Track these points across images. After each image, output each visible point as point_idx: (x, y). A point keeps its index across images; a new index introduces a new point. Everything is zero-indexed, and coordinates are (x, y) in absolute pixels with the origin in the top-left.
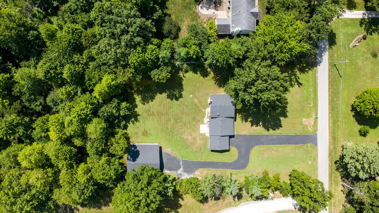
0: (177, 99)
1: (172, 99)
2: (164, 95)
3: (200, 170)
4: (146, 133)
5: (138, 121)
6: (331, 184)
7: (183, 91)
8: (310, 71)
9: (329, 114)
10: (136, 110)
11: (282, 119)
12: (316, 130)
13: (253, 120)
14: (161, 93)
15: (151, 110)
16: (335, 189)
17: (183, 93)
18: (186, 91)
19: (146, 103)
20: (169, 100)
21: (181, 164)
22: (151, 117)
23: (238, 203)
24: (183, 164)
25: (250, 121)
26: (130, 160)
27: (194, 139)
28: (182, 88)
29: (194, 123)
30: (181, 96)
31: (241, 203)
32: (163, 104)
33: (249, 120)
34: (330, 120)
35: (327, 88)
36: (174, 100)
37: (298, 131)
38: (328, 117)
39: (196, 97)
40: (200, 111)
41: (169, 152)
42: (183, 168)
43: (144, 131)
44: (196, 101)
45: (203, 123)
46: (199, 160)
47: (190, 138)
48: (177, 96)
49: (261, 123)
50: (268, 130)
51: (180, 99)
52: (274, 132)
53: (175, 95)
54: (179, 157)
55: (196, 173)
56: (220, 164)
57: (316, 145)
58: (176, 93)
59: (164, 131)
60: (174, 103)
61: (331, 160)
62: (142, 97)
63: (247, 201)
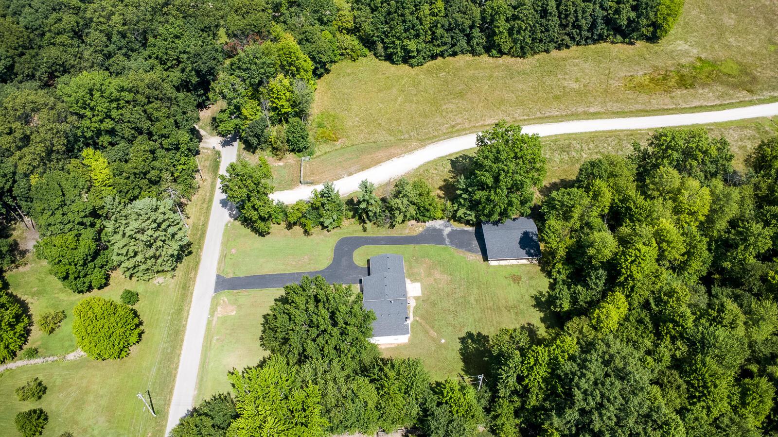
0: (470, 335)
1: (479, 334)
3: (414, 234)
4: (514, 280)
5: (532, 297)
6: (203, 225)
7: (460, 349)
8: (208, 400)
9: (186, 324)
10: (542, 315)
12: (214, 298)
15: (513, 316)
16: (200, 220)
17: (460, 346)
18: (453, 350)
19: (526, 326)
20: (484, 333)
21: (447, 240)
22: (511, 303)
23: (351, 196)
24: (444, 239)
26: (532, 233)
27: (429, 275)
28: (462, 354)
29: (433, 298)
30: (463, 340)
31: (348, 196)
32: (493, 325)
34: (185, 314)
35: (180, 370)
36: (475, 333)
37: (246, 296)
38: (189, 320)
39: (433, 339)
40: (422, 317)
41: (469, 254)
42: (443, 235)
43: (519, 283)
44: (433, 334)
45: (417, 299)
46: (418, 246)
47: (438, 276)
48: (470, 341)
51: (463, 335)
53: (473, 341)
54: (452, 249)
55: (421, 229)
56: (383, 242)
57: (218, 276)
58: (472, 346)
59: (483, 284)
60: (473, 327)
61: (198, 258)
62: (536, 335)
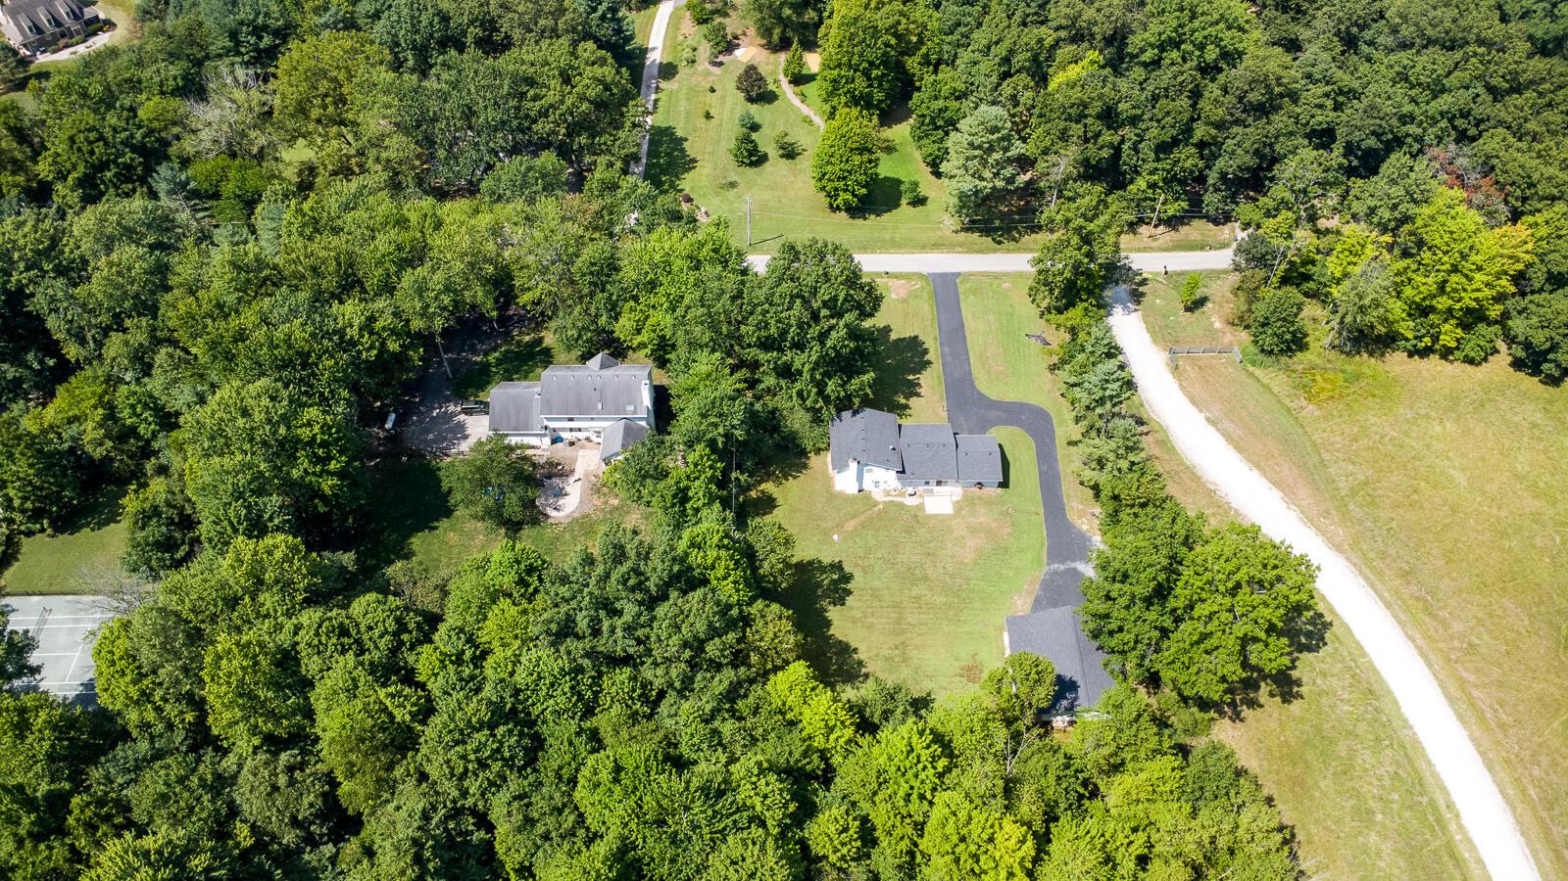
0: (847, 578)
1: (848, 592)
2: (833, 613)
3: (1071, 516)
4: (969, 669)
5: (929, 695)
7: (820, 562)
11: (893, 336)
12: (920, 275)
13: (903, 393)
14: (828, 624)
15: (887, 653)
17: (826, 560)
18: (820, 551)
19: (863, 670)
20: (849, 600)
21: (1062, 567)
22: (912, 653)
23: (1152, 423)
24: (1063, 562)
25: (907, 398)
27: (974, 530)
28: (811, 563)
29: (922, 531)
30: (837, 567)
31: (1151, 419)
32: (865, 617)
33: (903, 401)
36: (849, 586)
37: (925, 308)
39: (840, 526)
40: (885, 511)
41: (1030, 601)
42: (1074, 560)
43: (962, 676)
44: (850, 526)
45: (921, 507)
46: (1042, 518)
47: (971, 543)
48: (836, 577)
49: (911, 377)
50: (929, 363)
51: (847, 569)
52: (932, 351)
53: (834, 582)
54: (1042, 571)
55: (1085, 527)
56: (1045, 468)
57: (958, 274)
58: (826, 579)
59: (956, 614)
60: (862, 585)
61: (995, 251)
62: (844, 682)
63: (1142, 405)
